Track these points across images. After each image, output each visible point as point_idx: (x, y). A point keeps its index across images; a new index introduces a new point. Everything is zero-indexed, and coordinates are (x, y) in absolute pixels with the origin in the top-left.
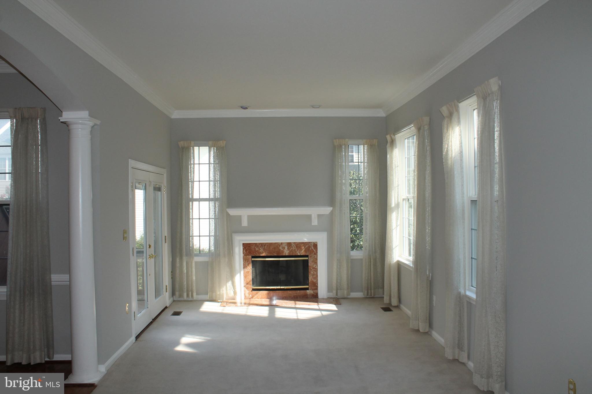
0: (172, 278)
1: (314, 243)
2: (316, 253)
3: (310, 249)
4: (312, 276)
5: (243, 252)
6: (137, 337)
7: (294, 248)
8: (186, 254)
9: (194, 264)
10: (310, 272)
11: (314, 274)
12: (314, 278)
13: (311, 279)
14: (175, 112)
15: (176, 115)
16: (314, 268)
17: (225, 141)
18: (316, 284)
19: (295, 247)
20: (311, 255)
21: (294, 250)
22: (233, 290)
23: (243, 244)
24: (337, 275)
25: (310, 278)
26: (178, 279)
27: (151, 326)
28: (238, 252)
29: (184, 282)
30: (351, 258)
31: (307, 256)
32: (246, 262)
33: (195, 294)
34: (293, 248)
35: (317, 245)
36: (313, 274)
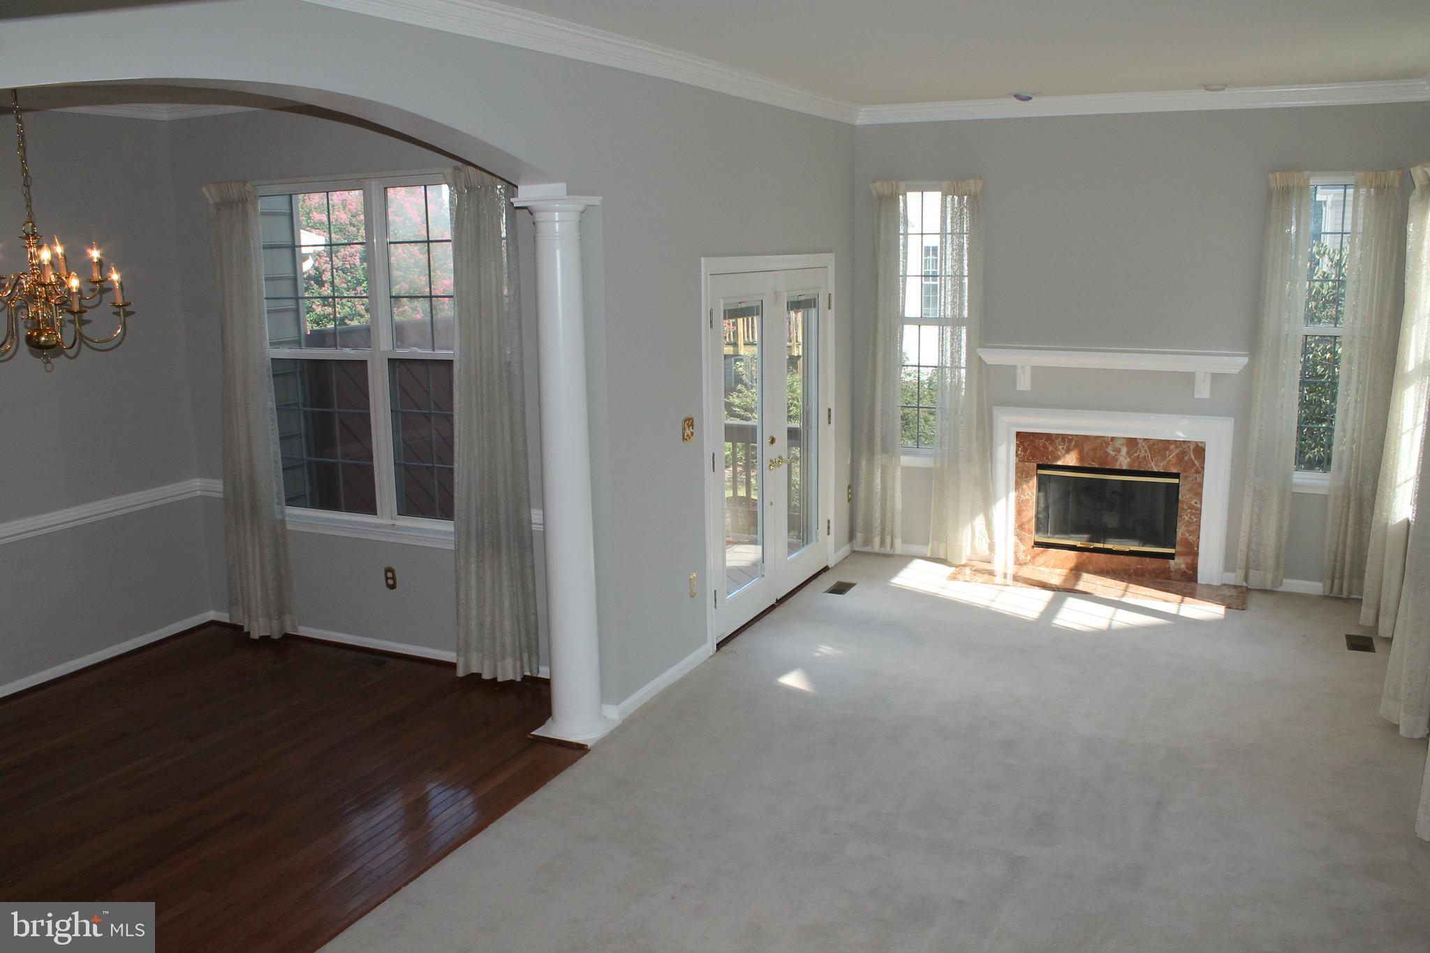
0: (849, 500)
1: (1196, 442)
2: (1200, 471)
3: (1186, 458)
4: (1186, 526)
5: (1017, 452)
6: (720, 645)
7: (1143, 452)
8: (882, 448)
9: (898, 474)
10: (1181, 516)
11: (1191, 521)
12: (1191, 532)
13: (1183, 534)
14: (863, 109)
15: (865, 117)
16: (1192, 507)
17: (981, 179)
18: (1196, 549)
19: (1145, 451)
20: (1185, 474)
21: (1144, 458)
22: (989, 541)
23: (1018, 434)
24: (1251, 530)
25: (1181, 531)
26: (862, 504)
27: (768, 615)
28: (1006, 454)
29: (876, 513)
30: (1295, 490)
31: (1176, 476)
32: (1024, 476)
33: (898, 542)
34: (1140, 451)
35: (1204, 450)
36: (1188, 521)
